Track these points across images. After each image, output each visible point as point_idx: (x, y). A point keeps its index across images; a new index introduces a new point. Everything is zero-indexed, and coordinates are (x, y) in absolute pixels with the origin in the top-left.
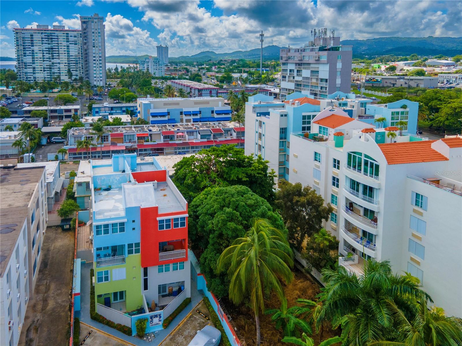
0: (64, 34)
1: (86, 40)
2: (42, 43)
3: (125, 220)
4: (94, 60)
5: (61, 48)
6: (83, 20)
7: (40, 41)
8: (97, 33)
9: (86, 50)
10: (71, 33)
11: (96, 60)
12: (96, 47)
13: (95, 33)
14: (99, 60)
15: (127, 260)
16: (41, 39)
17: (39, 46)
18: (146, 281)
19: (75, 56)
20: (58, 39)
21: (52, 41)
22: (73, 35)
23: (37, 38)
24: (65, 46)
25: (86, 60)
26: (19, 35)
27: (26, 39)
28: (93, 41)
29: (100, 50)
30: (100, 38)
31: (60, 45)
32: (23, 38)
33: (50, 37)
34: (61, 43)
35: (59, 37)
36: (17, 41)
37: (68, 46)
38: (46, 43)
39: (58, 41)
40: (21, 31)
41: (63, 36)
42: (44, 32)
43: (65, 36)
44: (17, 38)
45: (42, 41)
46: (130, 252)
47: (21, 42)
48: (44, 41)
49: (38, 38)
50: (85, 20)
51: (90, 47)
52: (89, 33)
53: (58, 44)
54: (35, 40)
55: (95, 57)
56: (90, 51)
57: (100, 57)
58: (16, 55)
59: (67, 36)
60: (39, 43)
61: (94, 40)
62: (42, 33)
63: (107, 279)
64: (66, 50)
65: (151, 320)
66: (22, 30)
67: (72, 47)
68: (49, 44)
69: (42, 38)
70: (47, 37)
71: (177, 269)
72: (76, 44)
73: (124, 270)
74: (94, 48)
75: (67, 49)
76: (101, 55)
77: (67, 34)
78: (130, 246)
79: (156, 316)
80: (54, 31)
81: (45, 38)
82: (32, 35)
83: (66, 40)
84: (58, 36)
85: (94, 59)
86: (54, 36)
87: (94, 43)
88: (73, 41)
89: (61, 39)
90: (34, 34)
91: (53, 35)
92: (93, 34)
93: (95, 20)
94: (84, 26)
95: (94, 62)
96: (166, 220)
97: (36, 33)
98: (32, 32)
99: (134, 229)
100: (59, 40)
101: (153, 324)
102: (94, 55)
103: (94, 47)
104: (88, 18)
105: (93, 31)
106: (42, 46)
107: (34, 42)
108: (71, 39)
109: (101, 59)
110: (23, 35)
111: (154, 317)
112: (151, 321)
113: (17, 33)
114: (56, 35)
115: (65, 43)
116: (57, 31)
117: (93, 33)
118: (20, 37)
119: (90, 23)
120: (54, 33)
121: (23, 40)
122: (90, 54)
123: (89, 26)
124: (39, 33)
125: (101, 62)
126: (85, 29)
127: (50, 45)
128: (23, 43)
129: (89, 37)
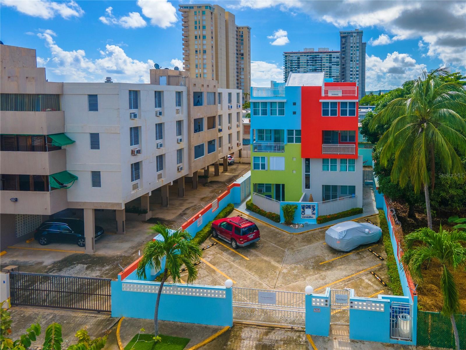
0: (327, 55)
1: (344, 54)
2: (307, 65)
3: (285, 101)
4: (351, 75)
5: (324, 70)
6: (343, 35)
7: (305, 63)
8: (356, 47)
9: (344, 64)
10: (334, 55)
11: (353, 75)
12: (353, 61)
13: (353, 47)
14: (356, 75)
15: (286, 148)
16: (306, 62)
17: (304, 67)
18: (307, 178)
19: (337, 77)
20: (321, 60)
21: (316, 63)
22: (336, 56)
23: (302, 60)
24: (327, 67)
25: (344, 75)
26: (288, 58)
27: (293, 62)
28: (351, 56)
29: (357, 64)
30: (358, 52)
31: (323, 66)
32: (291, 61)
33: (315, 59)
34: (324, 65)
35: (323, 59)
36: (286, 63)
37: (330, 67)
38: (310, 65)
39: (321, 63)
40: (289, 55)
41: (327, 58)
42: (309, 54)
43: (328, 58)
44: (286, 61)
45: (307, 63)
46: (290, 140)
47: (289, 64)
48: (309, 63)
49: (304, 60)
50: (345, 35)
51: (348, 61)
52: (348, 48)
53: (321, 65)
54: (301, 63)
55: (352, 71)
56: (348, 65)
57: (357, 71)
58: (284, 77)
59: (330, 58)
60: (304, 65)
61: (352, 54)
62: (308, 56)
63: (263, 167)
64: (328, 71)
65: (302, 210)
66: (291, 53)
67: (334, 67)
68: (313, 65)
69: (307, 60)
70: (311, 59)
71: (346, 171)
72: (338, 65)
73: (283, 160)
74: (351, 63)
75: (330, 70)
76: (358, 69)
77: (331, 55)
78: (290, 132)
79: (309, 207)
80: (319, 53)
81: (310, 60)
82: (299, 58)
83: (328, 61)
84: (321, 58)
85: (351, 73)
86: (319, 58)
87: (352, 57)
88: (335, 62)
89: (324, 60)
90: (300, 57)
91: (317, 57)
92: (351, 49)
93: (354, 35)
94: (344, 40)
95: (351, 76)
96: (331, 102)
97: (302, 56)
98: (299, 55)
99: (294, 113)
100: (323, 61)
101: (305, 216)
102: (351, 69)
103: (352, 61)
104: (348, 33)
105: (351, 45)
106: (307, 68)
107: (300, 64)
108: (334, 60)
109: (358, 73)
110: (291, 58)
111: (307, 208)
112: (303, 212)
113: (286, 56)
114: (319, 57)
115: (328, 65)
116: (321, 53)
117: (352, 47)
118: (289, 60)
119: (349, 37)
120: (319, 55)
121: (291, 63)
122: (347, 68)
123: (348, 41)
124: (305, 56)
125: (358, 76)
126: (344, 44)
127: (314, 67)
128: (291, 66)
129: (348, 51)
